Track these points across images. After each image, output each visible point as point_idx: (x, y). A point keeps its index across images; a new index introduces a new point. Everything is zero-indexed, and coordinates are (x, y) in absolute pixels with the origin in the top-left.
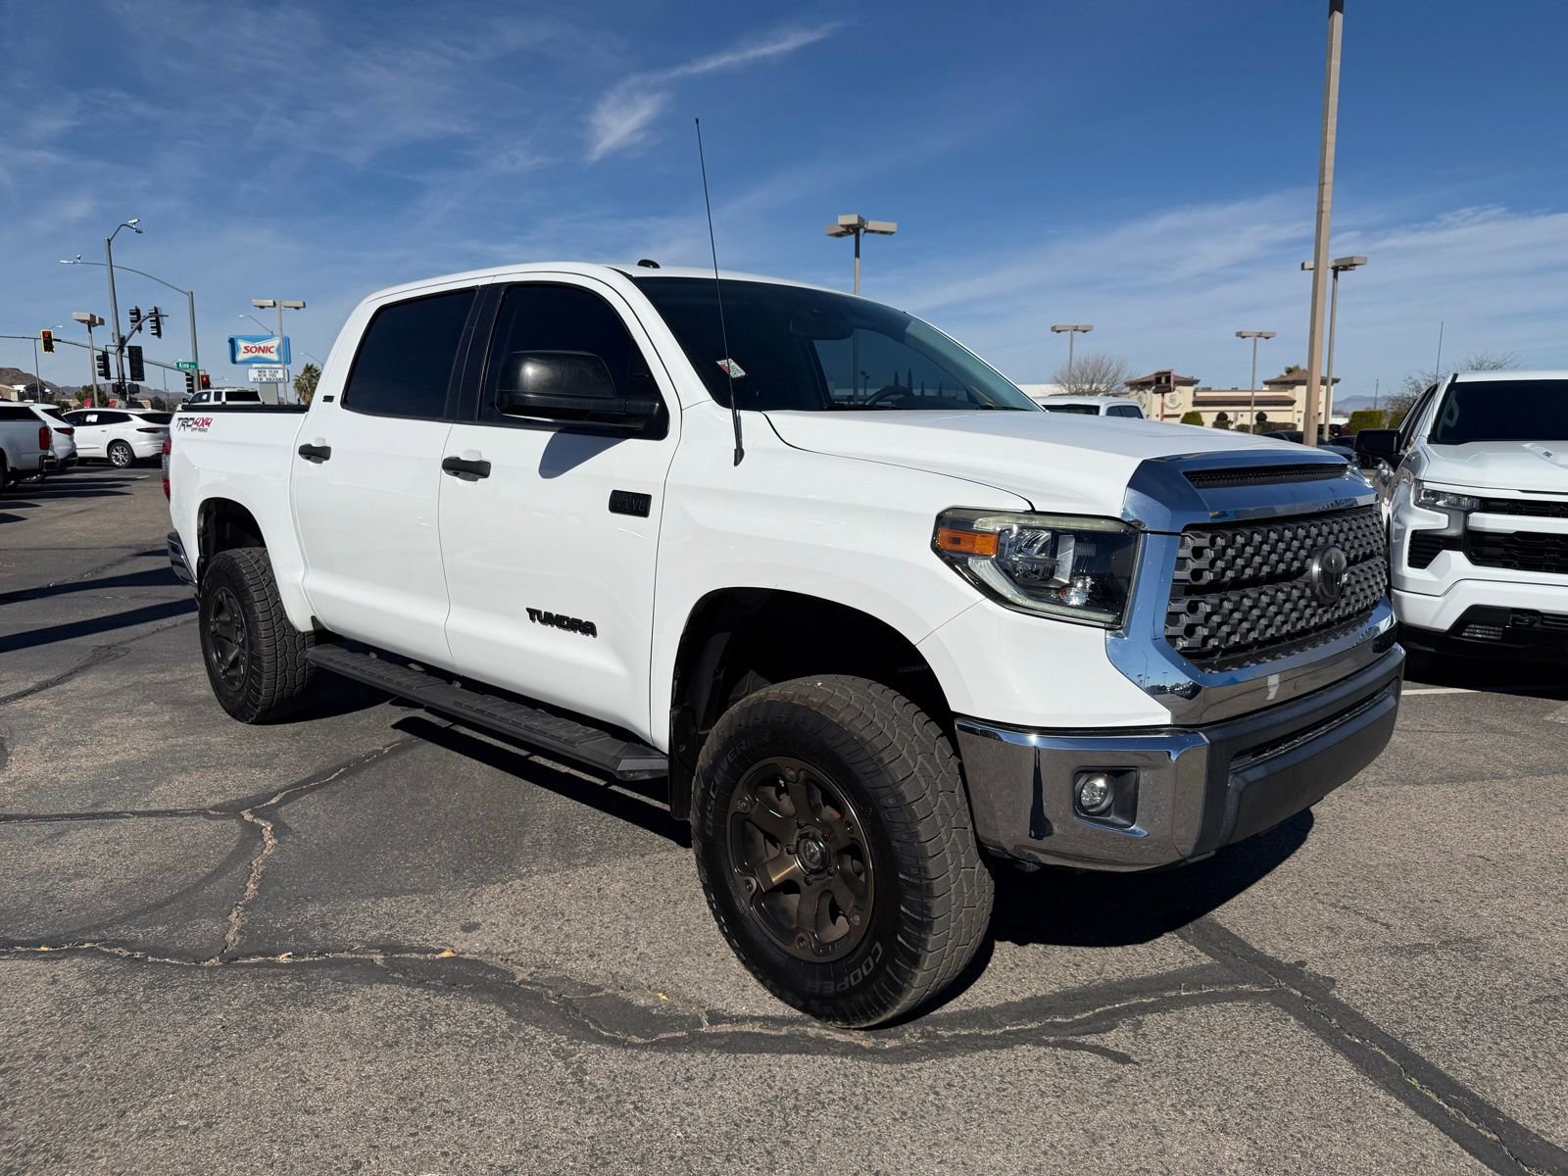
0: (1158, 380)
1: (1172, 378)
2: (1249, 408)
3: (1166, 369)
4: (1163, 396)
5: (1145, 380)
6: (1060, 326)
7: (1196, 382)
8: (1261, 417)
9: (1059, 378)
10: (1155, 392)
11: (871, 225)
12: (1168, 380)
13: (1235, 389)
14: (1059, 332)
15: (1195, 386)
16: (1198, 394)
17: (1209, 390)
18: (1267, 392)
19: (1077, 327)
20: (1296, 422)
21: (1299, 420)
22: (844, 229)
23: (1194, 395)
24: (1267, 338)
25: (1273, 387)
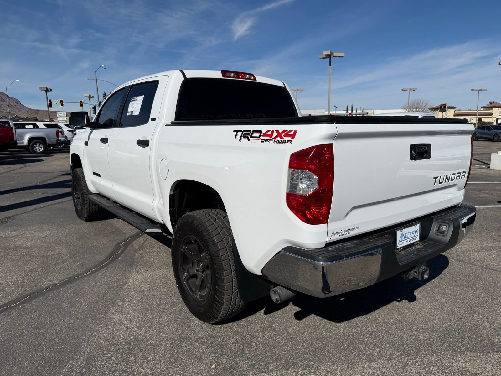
0: (441, 107)
1: (446, 106)
2: (476, 117)
3: (444, 103)
4: (443, 113)
5: (436, 107)
6: (405, 89)
7: (455, 108)
8: (480, 120)
9: (405, 107)
10: (440, 111)
11: (335, 54)
12: (445, 107)
13: (470, 110)
14: (404, 91)
15: (455, 109)
16: (456, 112)
17: (460, 110)
18: (482, 111)
19: (411, 89)
20: (493, 121)
21: (494, 121)
22: (326, 56)
23: (454, 112)
24: (483, 91)
25: (484, 109)
